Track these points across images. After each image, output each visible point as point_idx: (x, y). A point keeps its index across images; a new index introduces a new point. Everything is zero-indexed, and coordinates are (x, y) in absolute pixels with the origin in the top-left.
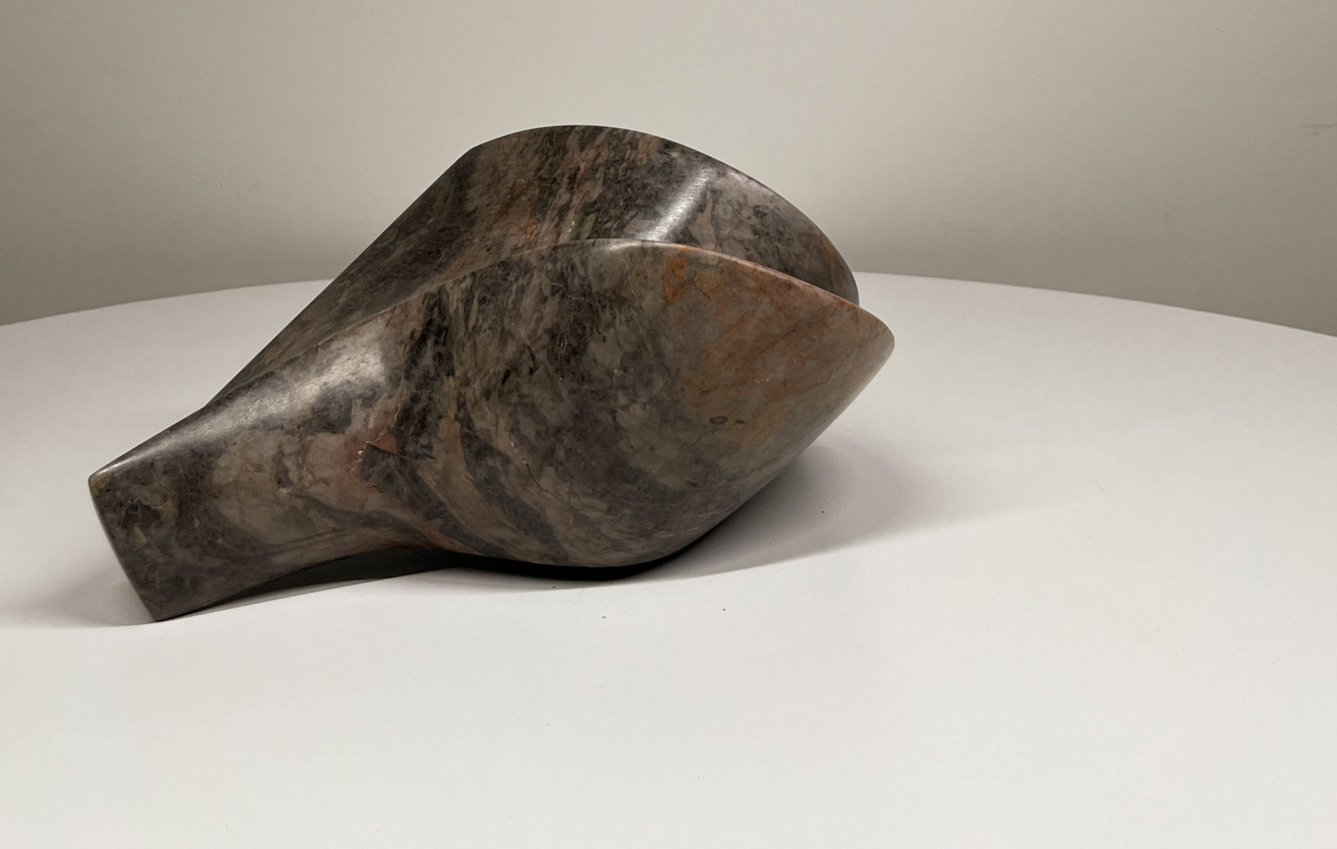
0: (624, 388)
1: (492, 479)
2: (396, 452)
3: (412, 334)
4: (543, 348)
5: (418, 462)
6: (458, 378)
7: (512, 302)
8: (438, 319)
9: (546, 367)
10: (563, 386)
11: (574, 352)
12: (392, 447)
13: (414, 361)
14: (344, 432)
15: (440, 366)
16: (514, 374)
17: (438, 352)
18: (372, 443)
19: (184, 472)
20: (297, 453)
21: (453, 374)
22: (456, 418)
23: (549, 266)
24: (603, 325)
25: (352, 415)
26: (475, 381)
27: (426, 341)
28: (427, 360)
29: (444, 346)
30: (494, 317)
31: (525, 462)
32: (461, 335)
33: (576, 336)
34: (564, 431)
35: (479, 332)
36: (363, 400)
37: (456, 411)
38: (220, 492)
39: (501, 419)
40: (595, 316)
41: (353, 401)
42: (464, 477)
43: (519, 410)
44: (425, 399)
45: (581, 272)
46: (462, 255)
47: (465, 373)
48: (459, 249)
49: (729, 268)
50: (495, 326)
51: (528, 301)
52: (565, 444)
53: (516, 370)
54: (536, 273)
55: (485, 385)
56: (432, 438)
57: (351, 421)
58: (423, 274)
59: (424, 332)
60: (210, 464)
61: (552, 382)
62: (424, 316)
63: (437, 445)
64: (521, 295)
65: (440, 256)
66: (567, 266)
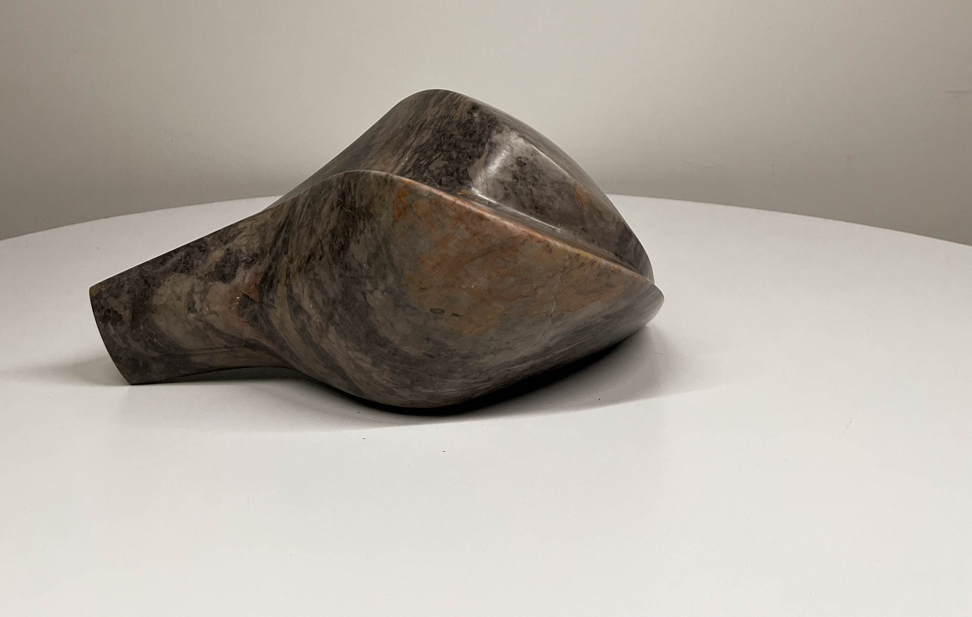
0: (370, 278)
1: (304, 328)
2: (258, 301)
3: (280, 223)
5: (268, 310)
6: (289, 257)
7: (319, 209)
9: (328, 256)
10: (337, 271)
11: (343, 249)
12: (256, 297)
13: (275, 242)
14: (230, 283)
15: (284, 247)
16: (312, 258)
17: (285, 238)
18: (245, 293)
20: (202, 292)
21: (287, 254)
22: (285, 284)
23: (340, 187)
24: (359, 232)
25: (237, 271)
26: (295, 260)
27: (283, 230)
28: (280, 243)
29: (288, 234)
30: (310, 218)
31: (319, 320)
32: (295, 227)
33: (344, 237)
34: (338, 303)
35: (302, 226)
36: (246, 264)
37: (285, 279)
38: (156, 310)
39: (305, 288)
40: (355, 224)
41: (240, 264)
42: (290, 325)
43: (313, 283)
44: (274, 267)
45: (353, 193)
47: (292, 254)
49: (435, 199)
50: (309, 224)
51: (326, 209)
52: (339, 312)
53: (313, 255)
54: (333, 190)
55: (299, 263)
56: (275, 295)
57: (235, 276)
59: (284, 223)
60: (153, 291)
61: (330, 268)
62: (287, 212)
63: (276, 300)
64: (324, 204)
66: (347, 187)
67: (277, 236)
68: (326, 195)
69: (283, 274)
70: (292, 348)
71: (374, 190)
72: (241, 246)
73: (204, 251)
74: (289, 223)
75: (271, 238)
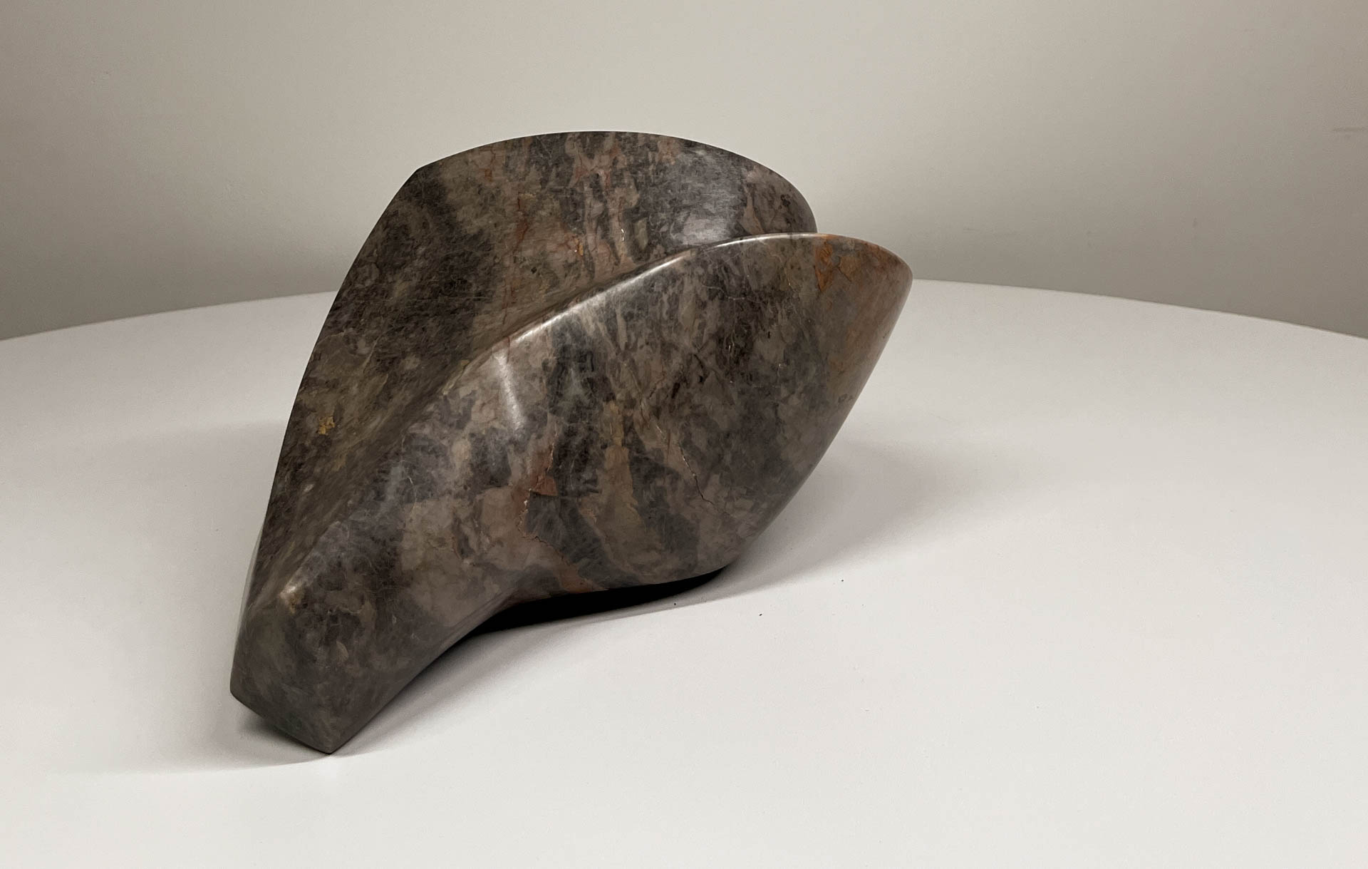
0: (786, 381)
1: (659, 499)
2: (556, 495)
3: (545, 365)
4: (711, 354)
5: (580, 500)
6: (621, 401)
7: (667, 313)
8: (574, 345)
9: (716, 372)
10: (733, 389)
11: (742, 353)
12: (552, 490)
13: (557, 392)
14: (507, 484)
15: (594, 392)
16: (683, 386)
17: (588, 379)
18: (534, 490)
19: (373, 565)
20: (472, 517)
21: (614, 398)
22: (624, 444)
24: (767, 321)
25: (510, 463)
26: (641, 401)
27: (567, 370)
28: (575, 387)
30: (649, 331)
31: (694, 475)
32: (612, 356)
33: (742, 337)
34: (733, 435)
35: (634, 349)
36: (515, 446)
37: (622, 436)
38: (412, 579)
39: (672, 435)
40: (758, 313)
41: (507, 448)
42: (628, 505)
43: (692, 421)
44: (584, 429)
45: (737, 273)
46: (501, 280)
47: (629, 394)
48: (491, 276)
49: (863, 250)
50: (652, 340)
51: (685, 309)
52: (732, 448)
53: (685, 381)
54: (686, 279)
55: (653, 403)
56: (597, 471)
57: (510, 471)
58: (463, 306)
59: (561, 361)
60: (394, 549)
61: (723, 387)
62: (554, 344)
63: (602, 477)
64: (675, 304)
65: (471, 285)
66: (720, 268)
67: (556, 384)
68: (671, 291)
69: (614, 432)
70: (607, 547)
71: (778, 259)
72: (488, 422)
73: (434, 451)
74: (581, 357)
75: (537, 391)
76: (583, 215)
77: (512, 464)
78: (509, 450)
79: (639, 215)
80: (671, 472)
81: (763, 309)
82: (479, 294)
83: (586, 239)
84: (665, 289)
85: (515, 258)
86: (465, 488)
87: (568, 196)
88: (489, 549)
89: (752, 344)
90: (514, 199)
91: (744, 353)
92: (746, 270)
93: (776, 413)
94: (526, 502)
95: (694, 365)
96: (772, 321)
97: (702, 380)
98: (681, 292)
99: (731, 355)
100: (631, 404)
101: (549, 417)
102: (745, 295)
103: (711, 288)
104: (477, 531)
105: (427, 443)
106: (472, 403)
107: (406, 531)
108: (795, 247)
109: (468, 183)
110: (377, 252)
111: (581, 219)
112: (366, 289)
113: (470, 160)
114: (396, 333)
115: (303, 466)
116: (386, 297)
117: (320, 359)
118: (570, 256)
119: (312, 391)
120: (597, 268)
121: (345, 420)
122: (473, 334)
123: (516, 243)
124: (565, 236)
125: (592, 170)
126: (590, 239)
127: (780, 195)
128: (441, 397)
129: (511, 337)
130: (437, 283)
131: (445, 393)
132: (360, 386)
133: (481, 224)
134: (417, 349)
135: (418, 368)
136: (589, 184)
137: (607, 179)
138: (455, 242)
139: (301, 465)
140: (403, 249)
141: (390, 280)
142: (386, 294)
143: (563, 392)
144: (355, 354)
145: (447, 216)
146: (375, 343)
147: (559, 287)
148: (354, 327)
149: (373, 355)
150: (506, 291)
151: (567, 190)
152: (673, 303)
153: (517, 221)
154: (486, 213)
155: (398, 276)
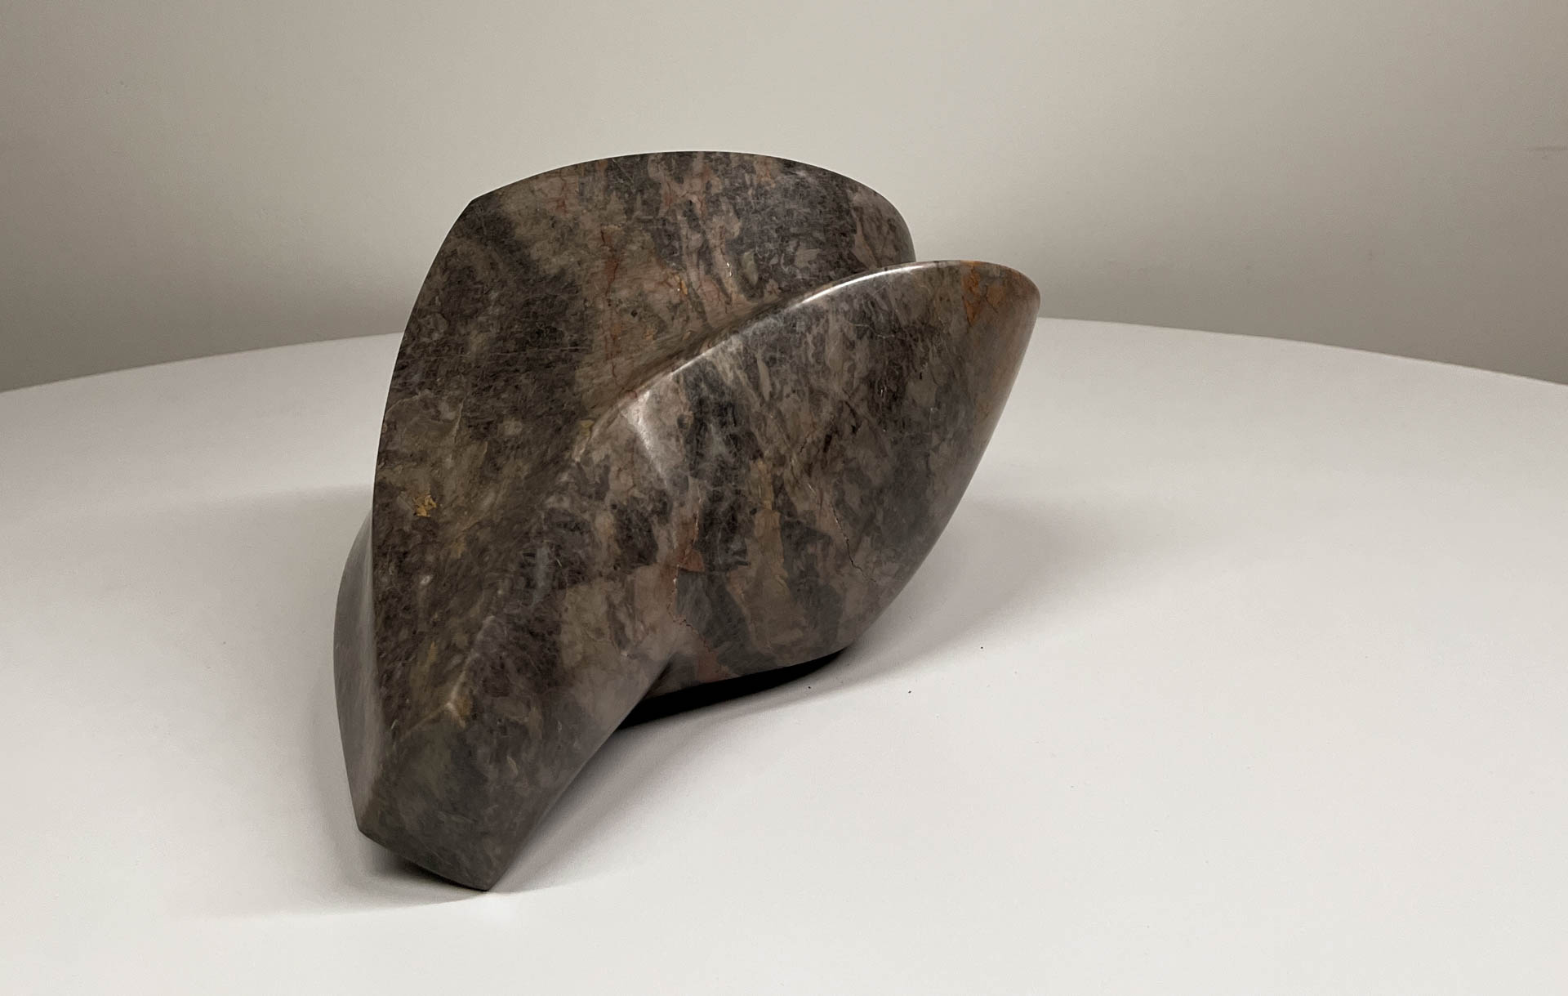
1: (809, 570)
5: (728, 575)
6: (769, 459)
7: (813, 356)
8: (712, 396)
9: (868, 421)
10: (886, 438)
11: (895, 398)
12: (699, 564)
13: (697, 452)
14: (655, 561)
16: (835, 437)
19: (535, 663)
20: (625, 602)
21: (761, 455)
22: (775, 507)
23: (845, 306)
24: (918, 361)
25: (655, 536)
26: (791, 457)
27: (706, 426)
28: (717, 445)
29: (735, 426)
30: (794, 377)
32: (756, 407)
34: (885, 491)
35: (780, 398)
36: (658, 515)
37: (773, 498)
38: (574, 676)
39: (825, 494)
40: (910, 351)
41: (649, 520)
42: (778, 578)
44: (730, 494)
45: (885, 307)
46: (598, 327)
47: (777, 450)
48: (584, 321)
49: (1007, 278)
50: (799, 388)
51: (832, 351)
52: (885, 505)
53: (837, 432)
54: (830, 317)
55: (805, 459)
56: (746, 539)
57: (657, 545)
58: (558, 359)
59: (698, 415)
60: (554, 643)
61: (876, 438)
62: (688, 395)
63: (752, 547)
64: (821, 345)
65: (562, 334)
66: (866, 303)
67: (695, 441)
68: (815, 331)
69: (763, 495)
70: (751, 628)
71: (927, 291)
72: (628, 490)
73: (577, 527)
74: (721, 410)
75: (674, 452)
76: (681, 247)
77: (658, 537)
78: (653, 522)
79: (744, 246)
80: (823, 536)
81: (914, 347)
82: (575, 344)
83: (688, 275)
84: (809, 329)
85: (609, 301)
86: (615, 568)
87: (660, 227)
88: (643, 638)
89: (904, 385)
90: (597, 232)
91: (896, 397)
92: (893, 303)
93: (927, 463)
94: (675, 581)
95: (846, 412)
96: (924, 360)
97: (854, 430)
98: (826, 331)
99: (884, 400)
100: (781, 461)
101: (691, 480)
102: (895, 333)
103: (859, 325)
104: (631, 616)
105: (569, 519)
106: (607, 469)
107: (562, 622)
108: (943, 275)
109: (538, 215)
110: (439, 299)
111: (678, 254)
112: (435, 344)
113: (536, 188)
114: (484, 393)
115: (409, 556)
116: (462, 352)
117: (395, 429)
118: (674, 295)
119: (396, 466)
120: (707, 309)
121: (448, 499)
122: (580, 389)
123: (607, 283)
124: (664, 273)
125: (684, 196)
126: (693, 275)
127: (886, 219)
128: (574, 465)
129: (637, 391)
130: (521, 332)
131: (577, 459)
132: (454, 458)
133: (562, 263)
134: (515, 411)
135: (523, 433)
136: (682, 211)
137: (702, 206)
138: (533, 285)
139: (405, 554)
140: (472, 294)
141: (463, 331)
142: (462, 348)
143: (703, 452)
144: (439, 420)
145: (518, 254)
146: (461, 406)
147: (668, 332)
148: (430, 389)
149: (461, 420)
150: (606, 339)
151: (658, 220)
152: (819, 344)
153: (603, 259)
154: (565, 249)
155: (471, 326)
